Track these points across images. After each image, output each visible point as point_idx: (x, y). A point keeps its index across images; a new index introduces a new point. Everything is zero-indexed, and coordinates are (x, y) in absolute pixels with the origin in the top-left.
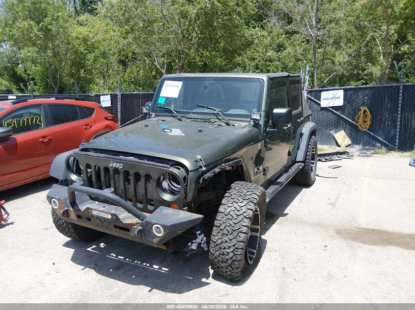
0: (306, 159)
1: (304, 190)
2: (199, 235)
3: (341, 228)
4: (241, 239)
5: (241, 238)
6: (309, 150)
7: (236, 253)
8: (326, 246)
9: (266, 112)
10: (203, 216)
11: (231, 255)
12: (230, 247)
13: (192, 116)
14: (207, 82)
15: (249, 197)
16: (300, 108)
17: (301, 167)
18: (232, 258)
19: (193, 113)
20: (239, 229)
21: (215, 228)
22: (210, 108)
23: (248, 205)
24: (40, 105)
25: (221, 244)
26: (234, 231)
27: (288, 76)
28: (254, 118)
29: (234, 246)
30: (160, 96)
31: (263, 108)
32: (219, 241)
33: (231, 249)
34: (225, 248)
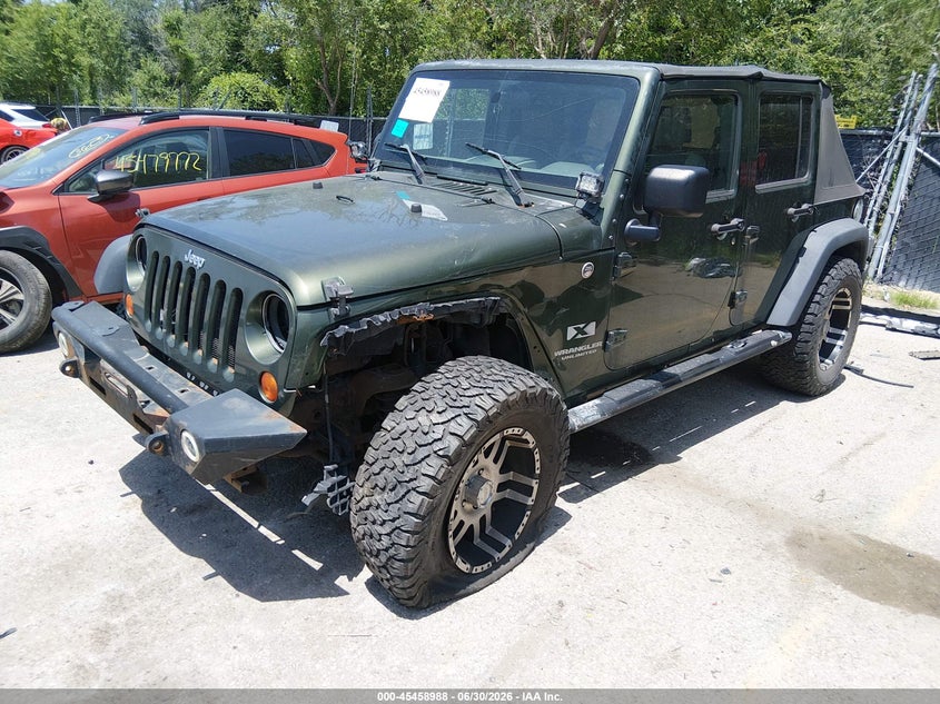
0: (801, 321)
1: (786, 406)
2: (331, 473)
3: (813, 529)
4: (411, 508)
5: (410, 505)
6: (817, 298)
7: (397, 540)
8: (726, 571)
9: (627, 174)
10: (305, 431)
11: (386, 541)
12: (384, 522)
13: (452, 172)
14: (503, 82)
15: (466, 401)
16: (807, 177)
17: (774, 343)
18: (387, 550)
19: (457, 165)
20: (411, 480)
21: (363, 467)
22: (490, 154)
23: (452, 423)
24: (207, 128)
25: (368, 508)
26: (400, 482)
27: (758, 77)
28: (581, 188)
29: (393, 520)
30: (400, 116)
31: (622, 162)
32: (365, 502)
33: (387, 529)
34: (374, 523)
